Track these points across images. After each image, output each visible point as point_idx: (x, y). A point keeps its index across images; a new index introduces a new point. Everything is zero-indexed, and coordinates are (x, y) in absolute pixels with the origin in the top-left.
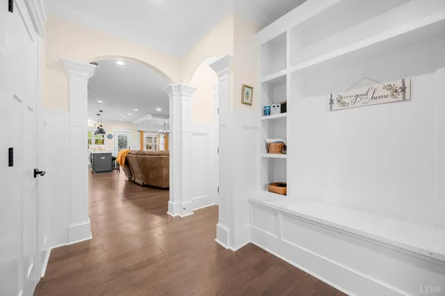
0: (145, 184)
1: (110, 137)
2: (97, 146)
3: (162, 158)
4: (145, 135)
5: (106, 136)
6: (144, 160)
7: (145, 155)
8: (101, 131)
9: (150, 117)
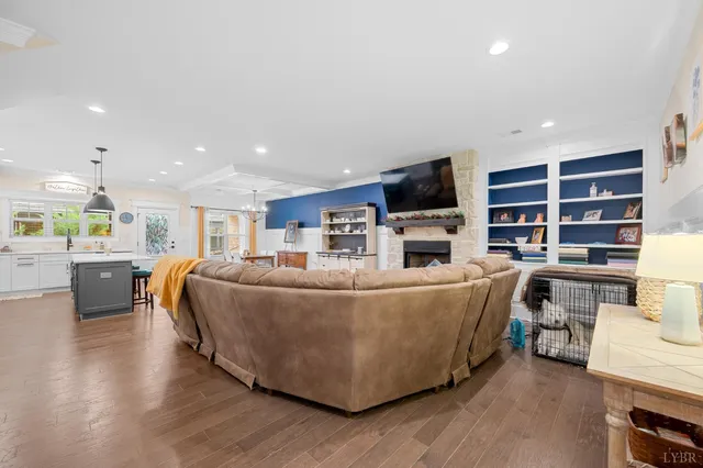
0: (263, 383)
1: (127, 218)
2: (93, 239)
3: (351, 299)
4: (208, 217)
5: (116, 215)
6: (267, 305)
7: (270, 284)
8: (101, 203)
9: (230, 173)
